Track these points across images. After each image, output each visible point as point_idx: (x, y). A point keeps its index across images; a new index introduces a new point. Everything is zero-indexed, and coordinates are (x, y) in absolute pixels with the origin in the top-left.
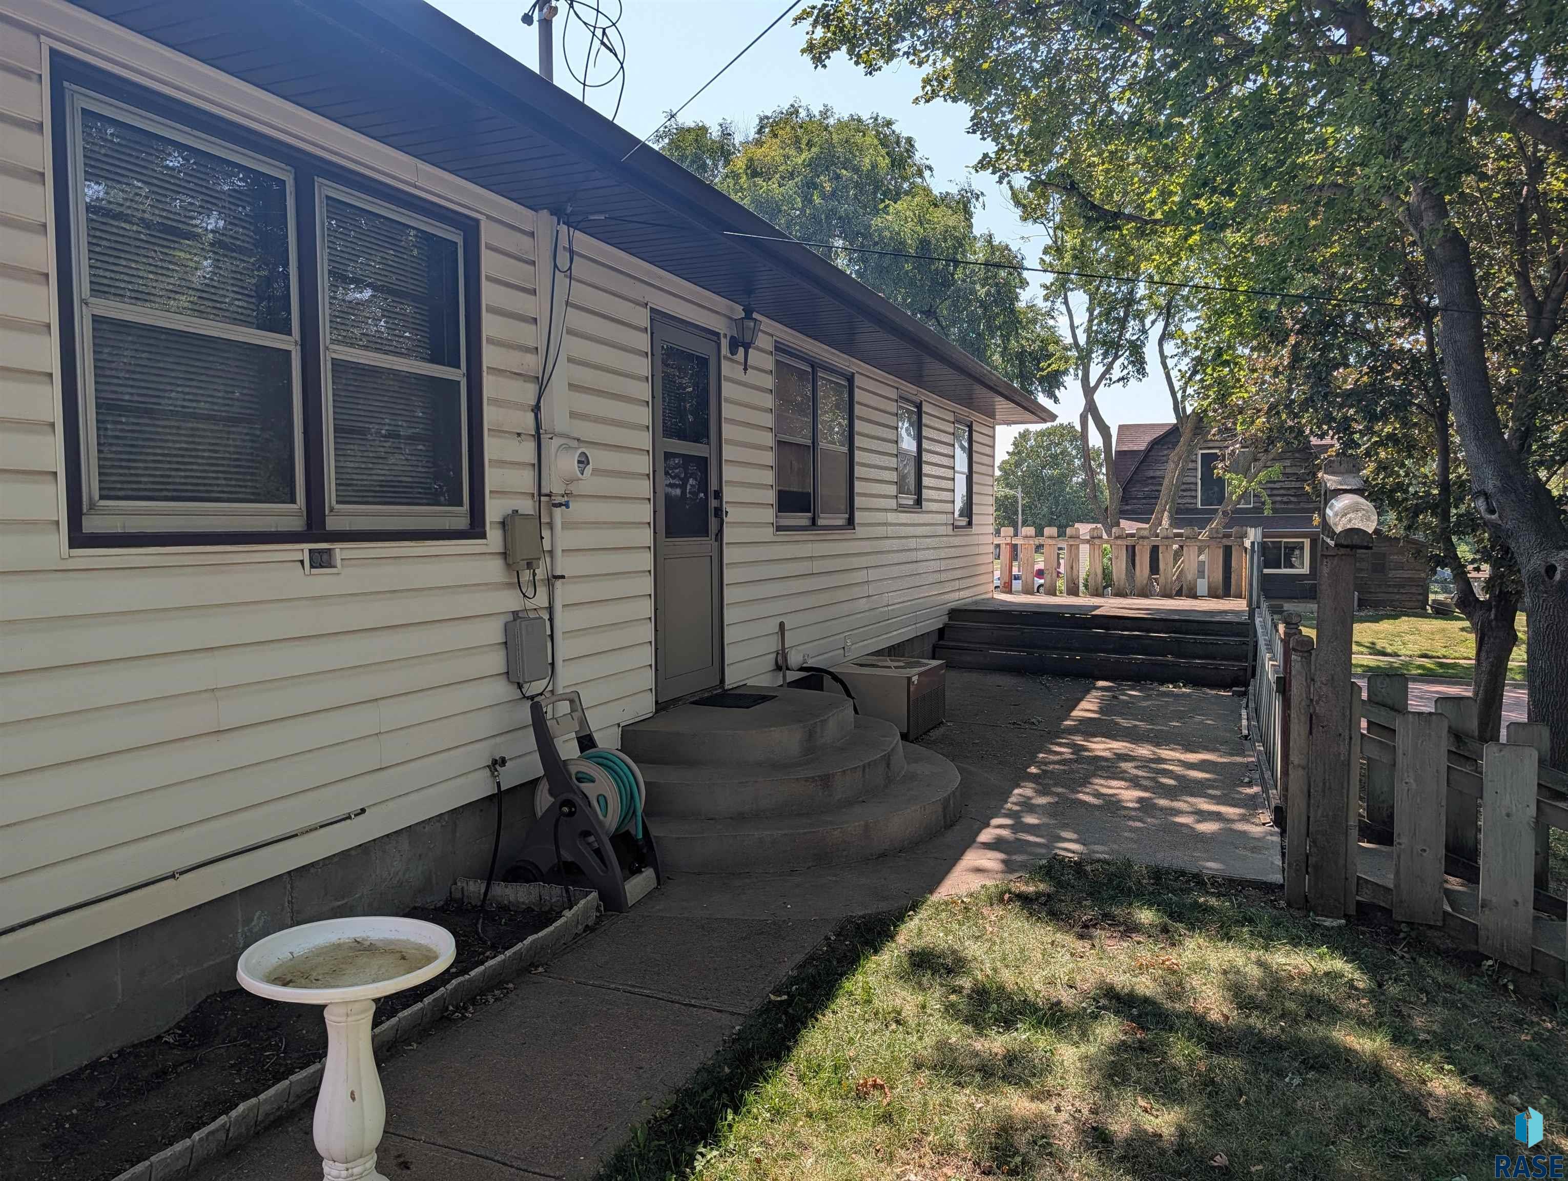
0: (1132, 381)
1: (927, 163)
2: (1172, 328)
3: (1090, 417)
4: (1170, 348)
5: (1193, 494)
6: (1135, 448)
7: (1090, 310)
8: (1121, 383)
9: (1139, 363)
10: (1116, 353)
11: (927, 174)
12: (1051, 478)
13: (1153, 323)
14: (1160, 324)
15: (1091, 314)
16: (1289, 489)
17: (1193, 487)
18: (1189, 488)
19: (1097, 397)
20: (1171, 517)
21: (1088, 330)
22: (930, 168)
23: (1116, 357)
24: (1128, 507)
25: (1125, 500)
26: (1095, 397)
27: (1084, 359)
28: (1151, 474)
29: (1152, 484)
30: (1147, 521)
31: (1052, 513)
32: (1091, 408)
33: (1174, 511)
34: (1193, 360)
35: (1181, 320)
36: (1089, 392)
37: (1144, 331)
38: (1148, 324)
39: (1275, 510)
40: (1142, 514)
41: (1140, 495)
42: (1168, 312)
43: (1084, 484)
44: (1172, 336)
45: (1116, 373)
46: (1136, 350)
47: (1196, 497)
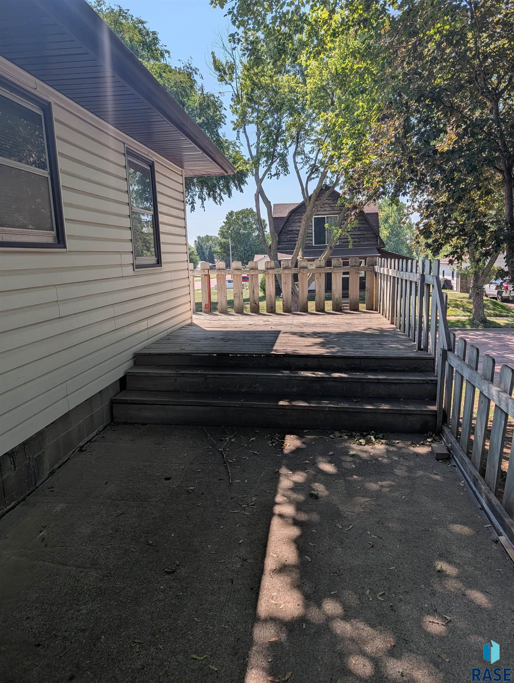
0: (282, 176)
1: (166, 48)
2: (299, 149)
3: (260, 196)
4: (299, 159)
5: (311, 238)
6: (282, 216)
7: (258, 135)
8: (276, 177)
9: (284, 165)
10: (272, 160)
11: (166, 55)
12: (244, 234)
13: (290, 146)
14: (294, 147)
15: (258, 138)
16: (355, 235)
17: (310, 235)
18: (309, 235)
19: (263, 185)
20: (303, 251)
21: (257, 147)
22: (168, 52)
23: (272, 163)
24: (280, 246)
25: (279, 243)
26: (262, 185)
27: (256, 163)
28: (290, 229)
29: (291, 234)
30: (291, 253)
31: (245, 250)
32: (260, 192)
33: (304, 247)
34: (310, 166)
35: (303, 145)
36: (259, 182)
37: (286, 148)
38: (288, 146)
39: (354, 246)
40: (289, 250)
41: (286, 240)
42: (297, 140)
43: (258, 236)
44: (299, 154)
45: (273, 171)
46: (283, 157)
47: (312, 240)
